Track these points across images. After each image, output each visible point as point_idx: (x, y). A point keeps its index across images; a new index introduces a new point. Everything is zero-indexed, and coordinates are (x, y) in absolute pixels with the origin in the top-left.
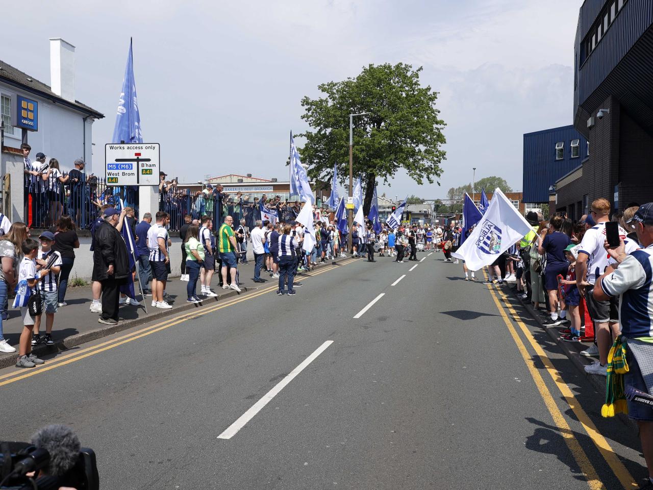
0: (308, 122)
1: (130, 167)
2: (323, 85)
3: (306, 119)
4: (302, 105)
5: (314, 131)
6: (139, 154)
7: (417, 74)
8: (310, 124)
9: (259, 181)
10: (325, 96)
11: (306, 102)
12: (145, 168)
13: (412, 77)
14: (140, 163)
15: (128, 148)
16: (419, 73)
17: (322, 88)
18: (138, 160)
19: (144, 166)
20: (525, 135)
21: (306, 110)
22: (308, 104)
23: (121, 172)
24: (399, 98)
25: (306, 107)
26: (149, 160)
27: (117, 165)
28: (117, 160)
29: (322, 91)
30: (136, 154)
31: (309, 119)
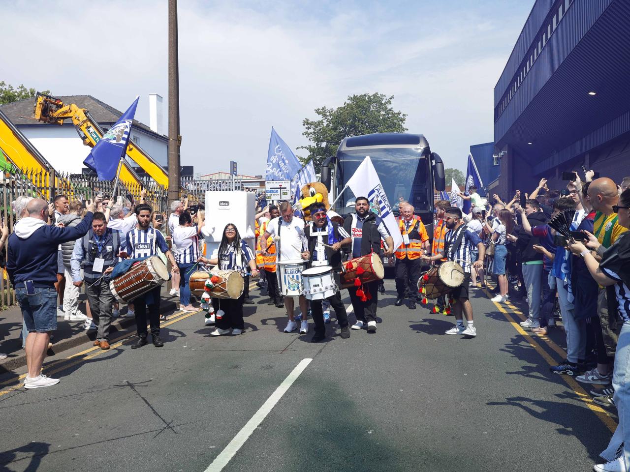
0: (309, 138)
1: (277, 192)
2: (319, 109)
3: (307, 135)
4: (303, 125)
5: (313, 144)
6: (281, 185)
7: (390, 101)
8: (310, 139)
9: (249, 178)
10: (320, 118)
11: (306, 122)
12: (284, 192)
13: (386, 103)
14: (282, 190)
15: (276, 183)
16: (391, 100)
17: (318, 112)
18: (281, 188)
19: (283, 191)
20: (471, 147)
21: (306, 128)
22: (308, 124)
23: (272, 194)
24: (378, 121)
25: (306, 126)
26: (286, 188)
27: (271, 191)
28: (271, 188)
29: (319, 114)
30: (280, 186)
31: (310, 136)
